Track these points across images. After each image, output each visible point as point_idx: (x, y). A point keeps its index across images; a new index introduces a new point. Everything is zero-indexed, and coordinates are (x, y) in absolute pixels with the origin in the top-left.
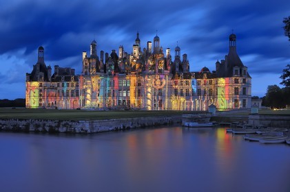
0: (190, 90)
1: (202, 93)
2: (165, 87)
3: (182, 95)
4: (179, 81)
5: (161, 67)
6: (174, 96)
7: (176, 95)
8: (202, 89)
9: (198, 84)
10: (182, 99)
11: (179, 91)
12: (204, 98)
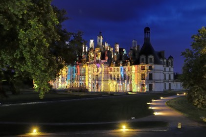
0: (120, 76)
1: (127, 78)
2: (101, 73)
3: (115, 79)
4: (113, 68)
5: (99, 58)
6: (110, 81)
7: (111, 79)
8: (127, 75)
9: (125, 70)
10: (115, 83)
11: (113, 77)
12: (128, 82)
